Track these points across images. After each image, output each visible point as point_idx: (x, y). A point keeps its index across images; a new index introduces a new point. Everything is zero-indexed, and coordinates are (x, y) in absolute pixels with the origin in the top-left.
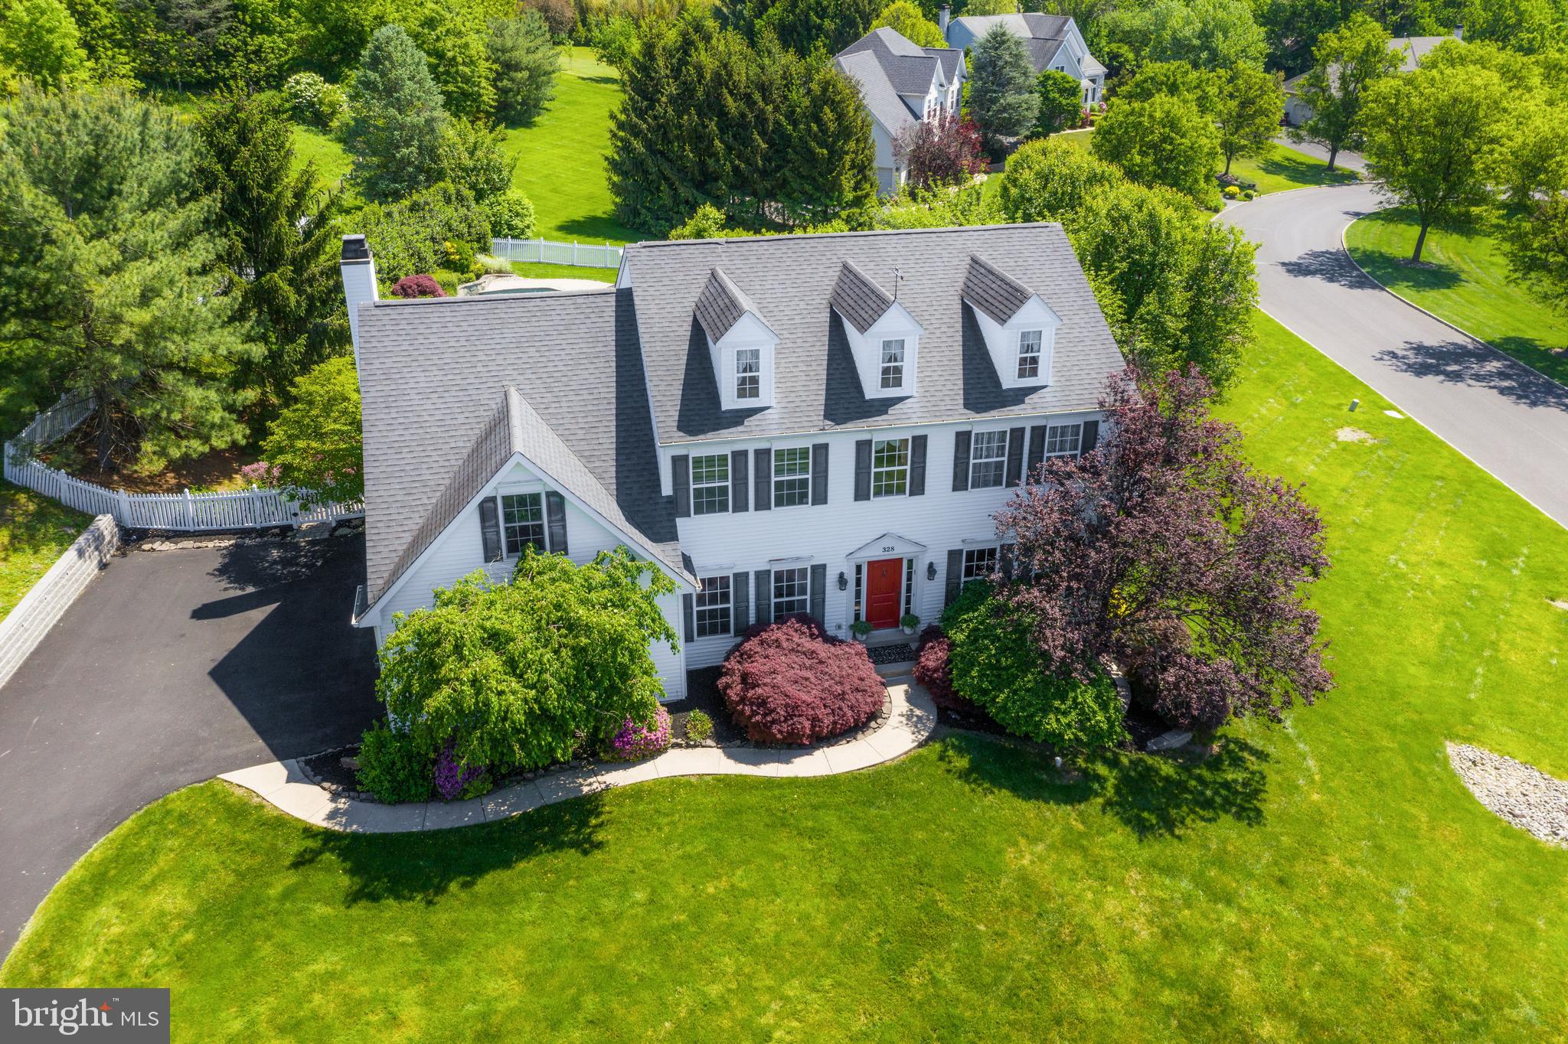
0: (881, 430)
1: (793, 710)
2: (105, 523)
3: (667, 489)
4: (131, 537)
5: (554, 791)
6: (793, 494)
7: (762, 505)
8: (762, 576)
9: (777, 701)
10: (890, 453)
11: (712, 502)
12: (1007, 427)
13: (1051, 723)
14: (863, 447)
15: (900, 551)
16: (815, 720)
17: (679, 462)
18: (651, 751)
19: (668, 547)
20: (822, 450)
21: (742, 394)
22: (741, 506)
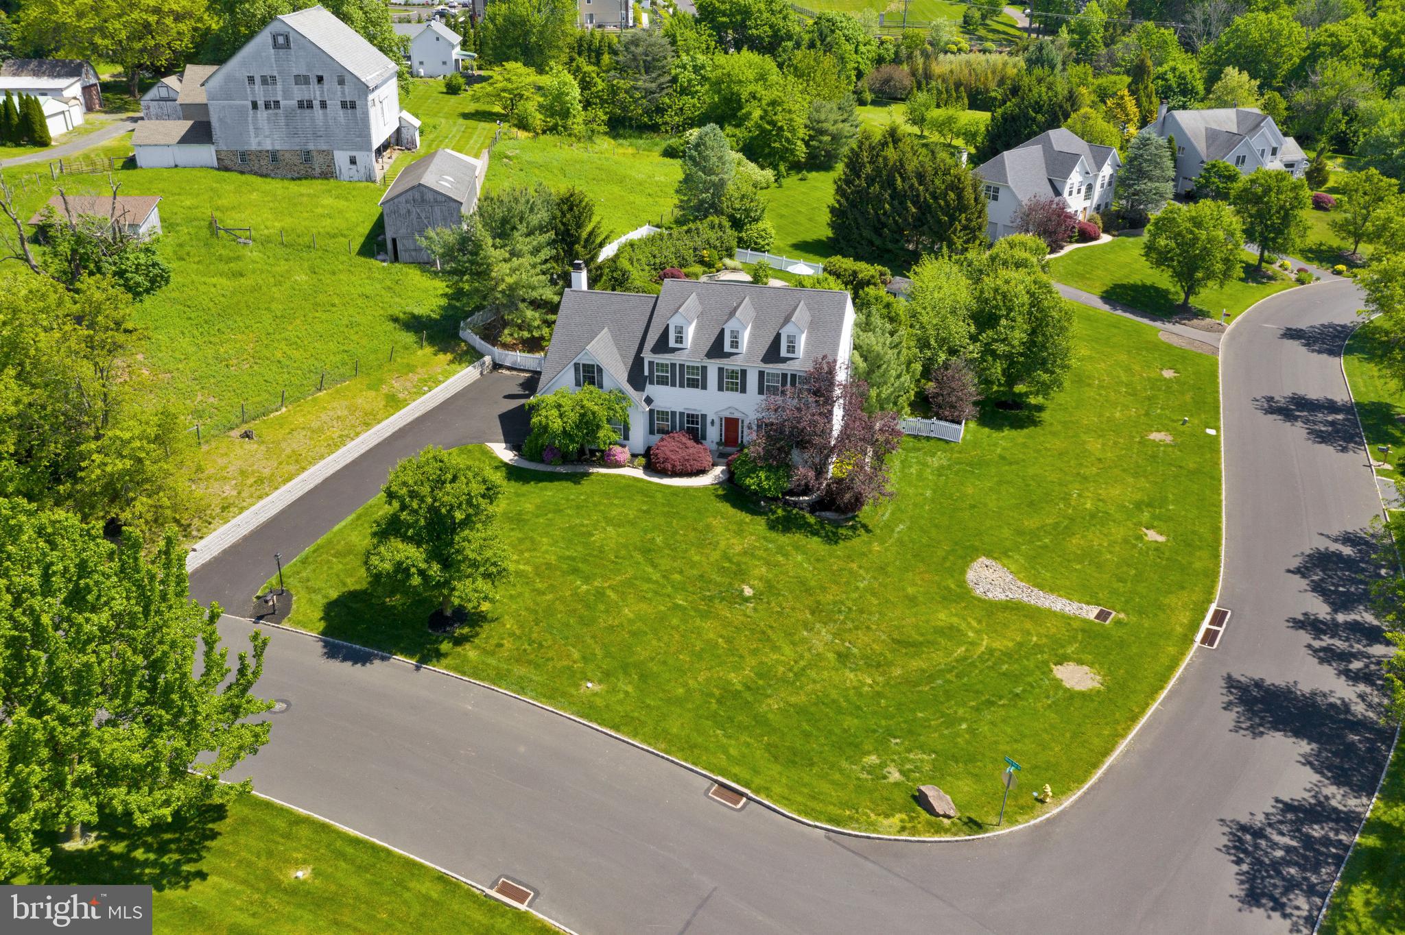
0: (729, 364)
1: (666, 460)
2: (487, 359)
3: (646, 373)
4: (496, 366)
5: (580, 469)
6: (693, 384)
7: (682, 386)
8: (682, 414)
9: (661, 456)
10: (733, 374)
11: (662, 381)
12: (780, 372)
13: (748, 481)
14: (721, 370)
15: (736, 415)
16: (674, 466)
17: (651, 363)
18: (618, 465)
19: (639, 393)
20: (704, 368)
21: (676, 342)
22: (674, 385)
